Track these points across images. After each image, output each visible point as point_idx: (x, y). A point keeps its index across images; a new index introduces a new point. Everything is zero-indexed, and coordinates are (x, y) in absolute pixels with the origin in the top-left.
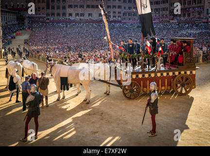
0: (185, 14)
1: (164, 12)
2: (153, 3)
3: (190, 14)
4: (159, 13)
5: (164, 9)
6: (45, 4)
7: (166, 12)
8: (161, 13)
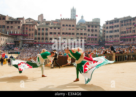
0: (131, 39)
1: (116, 38)
2: (109, 32)
3: (134, 39)
4: (113, 38)
5: (116, 36)
6: (34, 31)
7: (118, 38)
8: (114, 39)
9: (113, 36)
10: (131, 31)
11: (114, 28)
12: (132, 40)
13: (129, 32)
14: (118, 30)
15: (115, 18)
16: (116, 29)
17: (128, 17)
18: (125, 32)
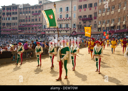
3: (33, 28)
7: (16, 26)
8: (12, 26)
9: (11, 23)
10: (30, 20)
11: (12, 15)
12: (31, 29)
13: (28, 20)
14: (17, 18)
15: (13, 4)
16: (14, 17)
17: (27, 4)
18: (24, 20)
